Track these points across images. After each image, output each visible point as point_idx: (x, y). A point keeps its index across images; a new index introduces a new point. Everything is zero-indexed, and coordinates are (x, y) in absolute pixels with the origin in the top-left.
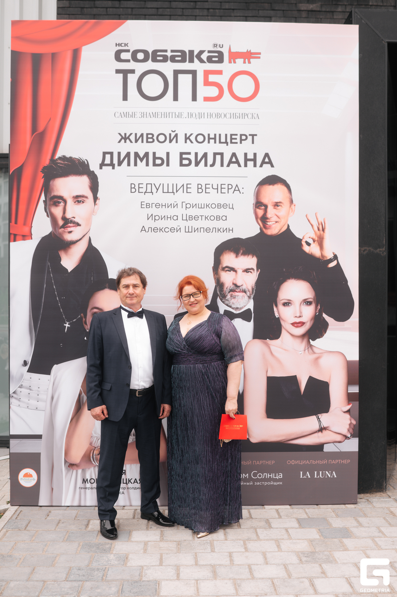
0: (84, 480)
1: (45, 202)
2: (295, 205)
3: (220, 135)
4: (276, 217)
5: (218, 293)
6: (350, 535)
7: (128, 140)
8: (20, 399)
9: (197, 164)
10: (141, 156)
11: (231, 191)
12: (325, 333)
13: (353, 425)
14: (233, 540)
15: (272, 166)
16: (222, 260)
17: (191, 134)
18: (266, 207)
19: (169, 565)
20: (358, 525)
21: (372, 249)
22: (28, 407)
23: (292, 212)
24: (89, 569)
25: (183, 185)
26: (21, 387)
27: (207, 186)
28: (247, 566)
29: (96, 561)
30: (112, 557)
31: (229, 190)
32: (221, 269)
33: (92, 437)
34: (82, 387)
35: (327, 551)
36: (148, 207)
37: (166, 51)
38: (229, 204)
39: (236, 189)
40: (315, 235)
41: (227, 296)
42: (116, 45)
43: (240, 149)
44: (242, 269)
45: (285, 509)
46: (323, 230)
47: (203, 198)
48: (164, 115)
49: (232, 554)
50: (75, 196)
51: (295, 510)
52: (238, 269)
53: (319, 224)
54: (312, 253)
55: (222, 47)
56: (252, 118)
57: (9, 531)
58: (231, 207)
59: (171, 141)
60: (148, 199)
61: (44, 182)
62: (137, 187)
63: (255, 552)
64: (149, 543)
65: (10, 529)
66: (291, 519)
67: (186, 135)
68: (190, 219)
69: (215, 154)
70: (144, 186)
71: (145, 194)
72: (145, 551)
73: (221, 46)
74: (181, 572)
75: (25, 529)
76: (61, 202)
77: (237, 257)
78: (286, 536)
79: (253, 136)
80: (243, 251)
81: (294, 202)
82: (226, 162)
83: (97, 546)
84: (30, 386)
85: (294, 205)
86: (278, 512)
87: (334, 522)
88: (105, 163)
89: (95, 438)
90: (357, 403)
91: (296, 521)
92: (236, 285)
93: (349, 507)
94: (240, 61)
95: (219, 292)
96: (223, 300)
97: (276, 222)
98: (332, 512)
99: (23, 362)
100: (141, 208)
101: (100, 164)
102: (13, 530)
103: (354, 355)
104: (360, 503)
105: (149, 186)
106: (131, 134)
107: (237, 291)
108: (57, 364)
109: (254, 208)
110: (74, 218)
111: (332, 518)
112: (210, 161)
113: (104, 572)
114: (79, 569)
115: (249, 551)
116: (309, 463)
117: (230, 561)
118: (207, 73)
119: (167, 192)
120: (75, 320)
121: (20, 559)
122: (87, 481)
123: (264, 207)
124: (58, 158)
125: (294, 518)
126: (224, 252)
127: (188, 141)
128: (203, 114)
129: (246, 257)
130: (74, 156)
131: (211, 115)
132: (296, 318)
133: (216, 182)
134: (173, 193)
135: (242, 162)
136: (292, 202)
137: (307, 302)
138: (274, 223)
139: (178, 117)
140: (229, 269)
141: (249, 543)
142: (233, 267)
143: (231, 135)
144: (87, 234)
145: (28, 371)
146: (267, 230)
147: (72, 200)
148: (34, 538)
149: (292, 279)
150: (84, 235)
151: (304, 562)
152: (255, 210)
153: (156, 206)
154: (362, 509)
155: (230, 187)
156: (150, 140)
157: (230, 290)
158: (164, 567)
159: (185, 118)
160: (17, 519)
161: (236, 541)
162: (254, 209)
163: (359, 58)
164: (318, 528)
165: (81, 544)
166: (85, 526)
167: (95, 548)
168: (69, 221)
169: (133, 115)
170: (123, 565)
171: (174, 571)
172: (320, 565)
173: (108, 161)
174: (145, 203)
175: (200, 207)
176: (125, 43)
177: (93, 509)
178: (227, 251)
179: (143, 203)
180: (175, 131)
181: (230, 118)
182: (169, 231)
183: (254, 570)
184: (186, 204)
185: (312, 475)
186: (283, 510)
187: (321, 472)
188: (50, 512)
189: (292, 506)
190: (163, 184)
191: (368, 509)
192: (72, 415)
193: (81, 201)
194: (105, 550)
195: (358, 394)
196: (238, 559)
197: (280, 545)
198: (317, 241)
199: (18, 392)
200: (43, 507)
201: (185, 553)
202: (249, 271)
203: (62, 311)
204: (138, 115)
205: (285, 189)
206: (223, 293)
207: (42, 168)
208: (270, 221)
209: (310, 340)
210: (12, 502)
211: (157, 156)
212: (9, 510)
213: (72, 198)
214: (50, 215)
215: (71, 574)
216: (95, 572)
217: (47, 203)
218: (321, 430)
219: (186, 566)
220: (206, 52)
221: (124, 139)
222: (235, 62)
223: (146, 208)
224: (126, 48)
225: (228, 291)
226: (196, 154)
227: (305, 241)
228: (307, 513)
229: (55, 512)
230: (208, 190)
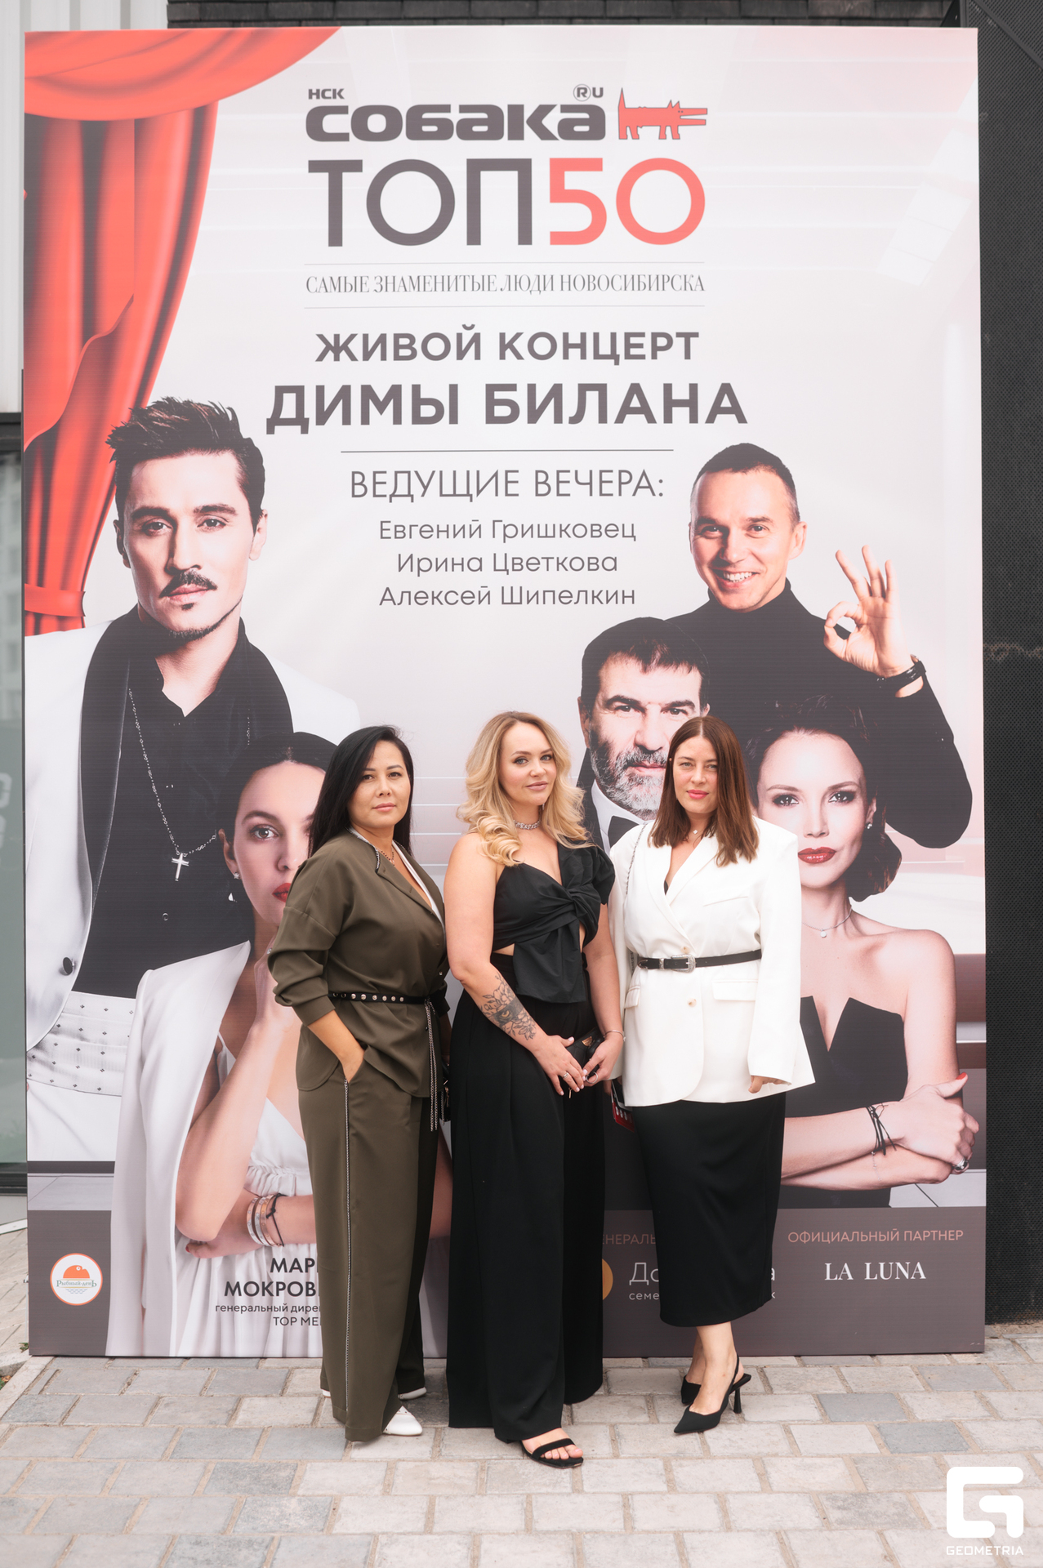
0: (228, 1285)
1: (118, 525)
2: (804, 527)
3: (596, 336)
4: (752, 559)
5: (595, 769)
6: (964, 1444)
7: (343, 355)
8: (54, 1063)
9: (534, 416)
10: (381, 396)
11: (628, 489)
12: (892, 878)
13: (972, 1135)
14: (635, 1457)
15: (742, 419)
16: (604, 680)
17: (518, 335)
18: (725, 531)
19: (452, 1533)
20: (986, 1413)
21: (1020, 649)
22: (75, 1086)
23: (797, 545)
24: (226, 1542)
25: (496, 475)
26: (56, 1030)
27: (563, 477)
28: (671, 1537)
29: (248, 1517)
30: (292, 1505)
31: (622, 486)
32: (601, 704)
33: (249, 1167)
34: (221, 1030)
35: (901, 1491)
36: (401, 535)
37: (446, 108)
38: (623, 525)
39: (641, 485)
40: (860, 608)
41: (618, 777)
42: (311, 94)
43: (651, 375)
44: (660, 704)
45: (783, 1366)
46: (884, 595)
47: (551, 511)
48: (443, 283)
49: (632, 1499)
50: (200, 509)
51: (812, 1370)
52: (649, 703)
53: (872, 579)
54: (852, 659)
55: (601, 95)
56: (683, 288)
57: (18, 1429)
58: (628, 532)
59: (461, 355)
60: (401, 512)
61: (116, 470)
62: (369, 483)
63: (697, 1492)
64: (401, 1465)
65: (21, 1424)
66: (799, 1396)
67: (502, 336)
68: (516, 567)
69: (583, 389)
70: (389, 478)
71: (391, 501)
72: (387, 1487)
73: (598, 93)
74: (482, 1552)
75: (62, 1422)
76: (162, 524)
77: (645, 670)
78: (784, 1447)
79: (688, 337)
80: (662, 655)
81: (802, 519)
82: (613, 410)
83: (255, 1474)
84: (81, 1030)
85: (802, 525)
86: (765, 1376)
87: (919, 1405)
88: (283, 416)
89: (260, 1172)
90: (982, 1074)
91: (812, 1401)
92: (643, 748)
93: (960, 1362)
94: (649, 133)
95: (598, 766)
96: (608, 791)
97: (754, 574)
98: (915, 1377)
99: (60, 964)
100: (382, 537)
101: (268, 419)
102: (27, 1426)
103: (973, 940)
104: (991, 1350)
105: (403, 478)
106: (352, 336)
107: (647, 763)
108: (154, 968)
109: (692, 534)
110: (198, 567)
111: (915, 1395)
112: (570, 407)
113: (266, 1552)
114: (198, 1543)
115: (678, 1489)
116: (850, 1239)
117: (625, 1520)
118: (559, 167)
119: (452, 493)
120: (202, 847)
121: (37, 1511)
122: (237, 1290)
123: (720, 531)
124: (153, 406)
125: (808, 1393)
126: (609, 658)
127: (508, 352)
128: (548, 279)
129: (671, 670)
130: (196, 400)
131: (572, 283)
132: (811, 838)
133: (585, 465)
134: (469, 498)
135: (657, 409)
136: (796, 516)
137: (841, 795)
138: (747, 575)
139: (481, 287)
140: (624, 705)
141: (681, 1466)
142: (636, 698)
143: (628, 336)
144: (232, 610)
145: (75, 988)
146: (727, 596)
147: (193, 518)
148: (82, 1450)
149: (798, 731)
150: (224, 614)
151: (835, 1525)
152: (695, 540)
153: (423, 533)
154: (997, 1368)
155: (625, 477)
156: (404, 352)
157: (627, 761)
158: (436, 1537)
159: (499, 290)
160: (44, 1393)
161: (643, 1460)
162: (692, 539)
163: (980, 122)
164: (876, 1424)
165: (211, 1467)
166: (227, 1415)
167: (248, 1479)
168: (184, 576)
169: (358, 285)
170: (322, 1530)
171: (465, 1551)
172: (881, 1534)
173: (289, 411)
174: (391, 526)
175: (543, 533)
176: (334, 88)
177: (254, 1365)
178: (619, 654)
179: (385, 526)
180: (473, 326)
181: (623, 288)
182: (457, 601)
183: (692, 1548)
184: (505, 527)
185: (858, 1271)
186: (778, 1369)
187: (882, 1265)
188: (135, 1374)
189: (802, 1357)
190: (441, 472)
191: (1015, 1366)
192: (196, 1107)
193: (216, 521)
194: (274, 1486)
195: (985, 1046)
196: (648, 1516)
197: (767, 1472)
198: (868, 624)
199: (49, 1045)
200: (117, 1360)
201: (499, 1495)
202: (681, 708)
203: (166, 823)
204: (372, 284)
205: (777, 481)
206: (609, 771)
207: (111, 433)
208: (738, 570)
209: (851, 899)
210: (34, 1347)
211: (424, 395)
212: (23, 1367)
213: (193, 514)
214: (133, 560)
215: (173, 1556)
216: (240, 1550)
217: (125, 527)
218: (883, 1146)
219: (499, 1534)
220: (557, 109)
221: (333, 352)
222: (636, 136)
223: (396, 537)
224: (337, 102)
225: (623, 765)
226: (532, 389)
227: (834, 625)
228: (843, 1380)
229: (149, 1373)
230: (563, 488)
